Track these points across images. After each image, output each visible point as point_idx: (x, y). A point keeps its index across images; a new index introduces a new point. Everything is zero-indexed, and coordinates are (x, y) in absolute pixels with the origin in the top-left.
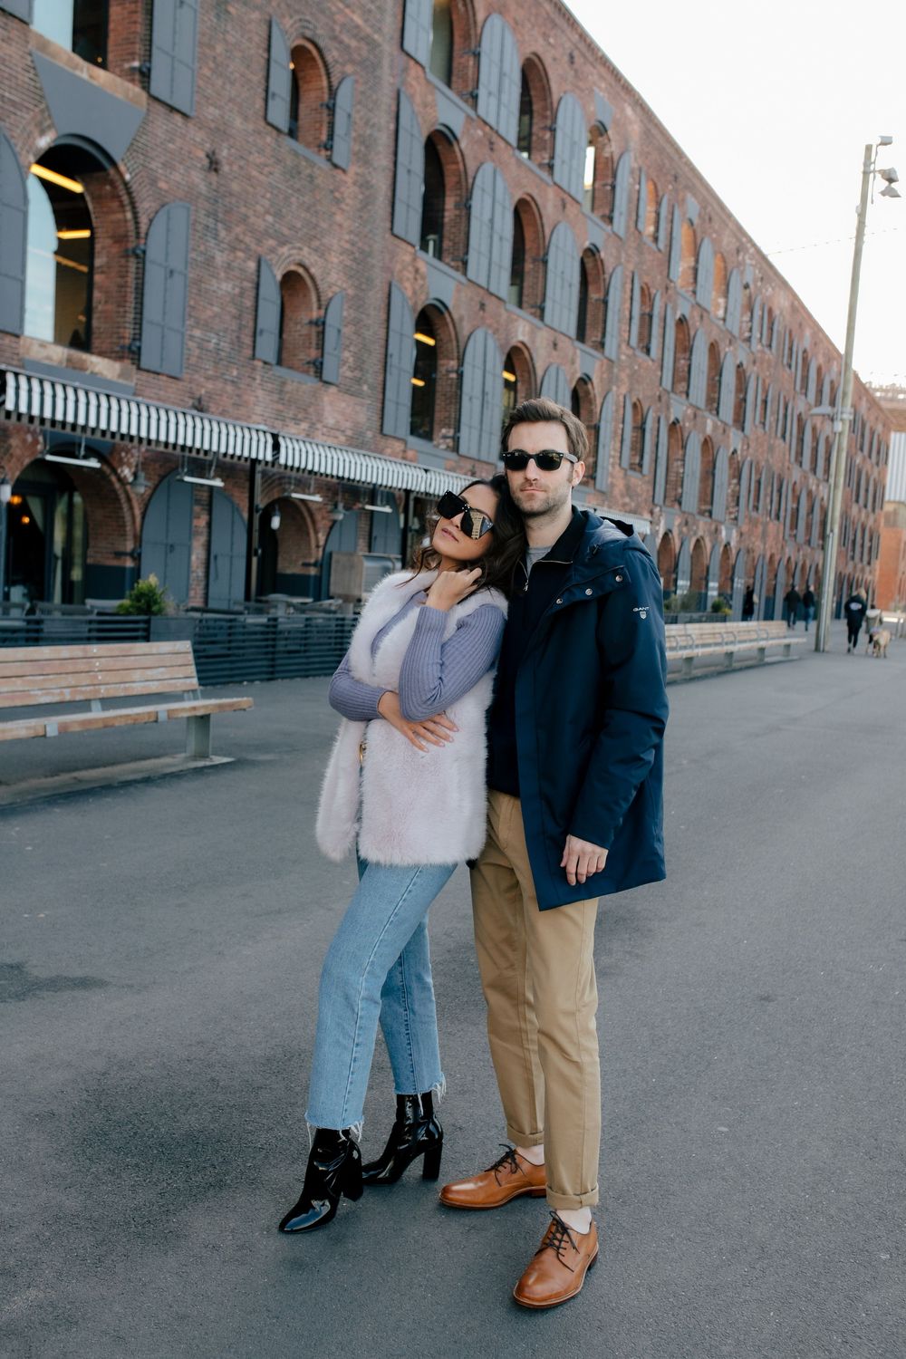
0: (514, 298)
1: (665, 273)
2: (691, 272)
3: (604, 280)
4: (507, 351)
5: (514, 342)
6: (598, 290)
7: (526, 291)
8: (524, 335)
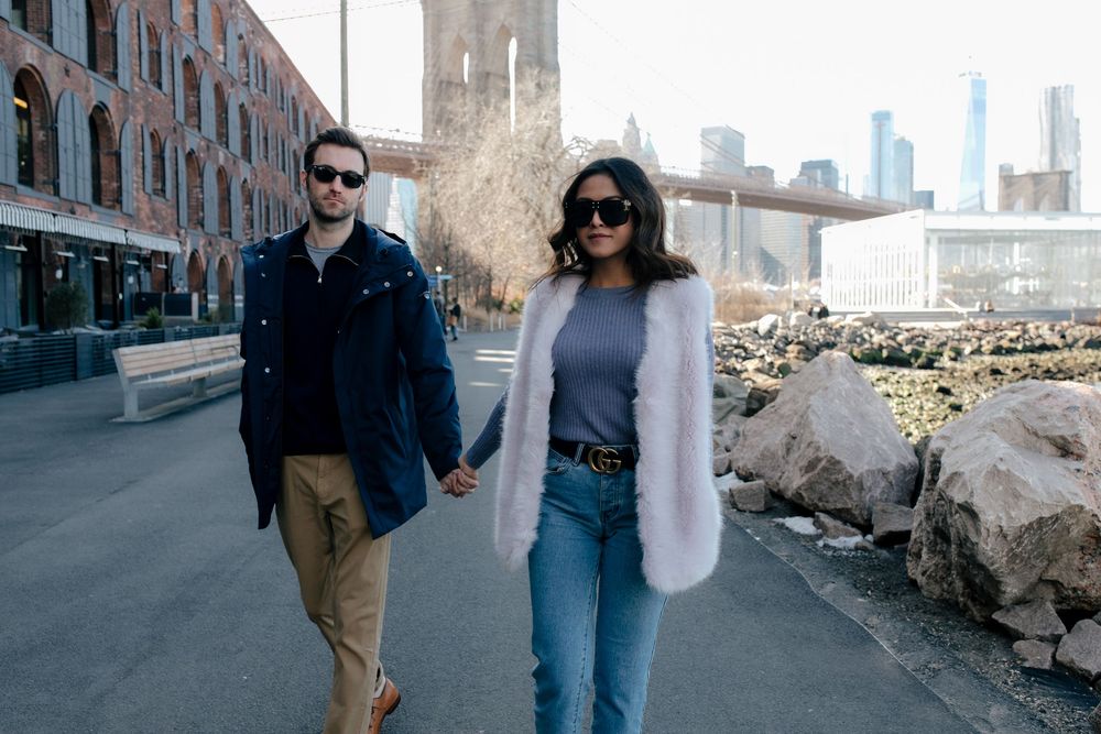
0: (18, 21)
1: (169, 15)
2: (191, 18)
3: (111, 14)
4: (15, 73)
5: (22, 65)
6: (106, 23)
7: (29, 16)
8: (33, 58)
